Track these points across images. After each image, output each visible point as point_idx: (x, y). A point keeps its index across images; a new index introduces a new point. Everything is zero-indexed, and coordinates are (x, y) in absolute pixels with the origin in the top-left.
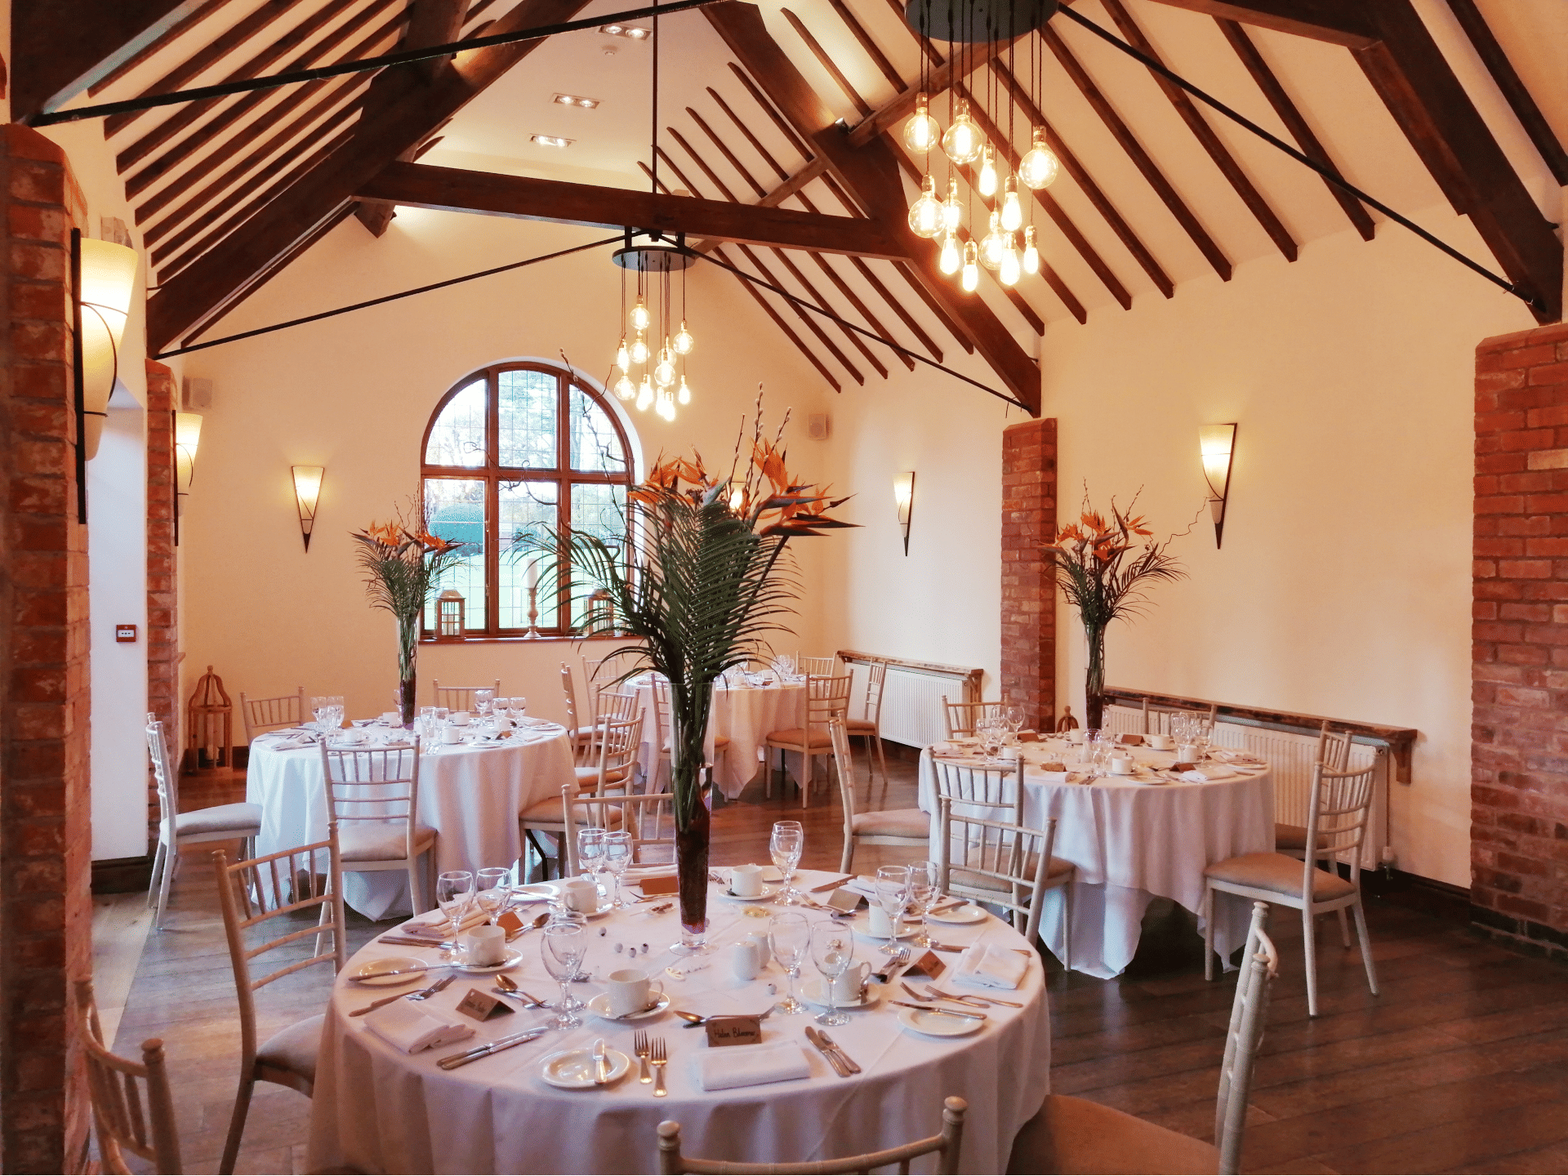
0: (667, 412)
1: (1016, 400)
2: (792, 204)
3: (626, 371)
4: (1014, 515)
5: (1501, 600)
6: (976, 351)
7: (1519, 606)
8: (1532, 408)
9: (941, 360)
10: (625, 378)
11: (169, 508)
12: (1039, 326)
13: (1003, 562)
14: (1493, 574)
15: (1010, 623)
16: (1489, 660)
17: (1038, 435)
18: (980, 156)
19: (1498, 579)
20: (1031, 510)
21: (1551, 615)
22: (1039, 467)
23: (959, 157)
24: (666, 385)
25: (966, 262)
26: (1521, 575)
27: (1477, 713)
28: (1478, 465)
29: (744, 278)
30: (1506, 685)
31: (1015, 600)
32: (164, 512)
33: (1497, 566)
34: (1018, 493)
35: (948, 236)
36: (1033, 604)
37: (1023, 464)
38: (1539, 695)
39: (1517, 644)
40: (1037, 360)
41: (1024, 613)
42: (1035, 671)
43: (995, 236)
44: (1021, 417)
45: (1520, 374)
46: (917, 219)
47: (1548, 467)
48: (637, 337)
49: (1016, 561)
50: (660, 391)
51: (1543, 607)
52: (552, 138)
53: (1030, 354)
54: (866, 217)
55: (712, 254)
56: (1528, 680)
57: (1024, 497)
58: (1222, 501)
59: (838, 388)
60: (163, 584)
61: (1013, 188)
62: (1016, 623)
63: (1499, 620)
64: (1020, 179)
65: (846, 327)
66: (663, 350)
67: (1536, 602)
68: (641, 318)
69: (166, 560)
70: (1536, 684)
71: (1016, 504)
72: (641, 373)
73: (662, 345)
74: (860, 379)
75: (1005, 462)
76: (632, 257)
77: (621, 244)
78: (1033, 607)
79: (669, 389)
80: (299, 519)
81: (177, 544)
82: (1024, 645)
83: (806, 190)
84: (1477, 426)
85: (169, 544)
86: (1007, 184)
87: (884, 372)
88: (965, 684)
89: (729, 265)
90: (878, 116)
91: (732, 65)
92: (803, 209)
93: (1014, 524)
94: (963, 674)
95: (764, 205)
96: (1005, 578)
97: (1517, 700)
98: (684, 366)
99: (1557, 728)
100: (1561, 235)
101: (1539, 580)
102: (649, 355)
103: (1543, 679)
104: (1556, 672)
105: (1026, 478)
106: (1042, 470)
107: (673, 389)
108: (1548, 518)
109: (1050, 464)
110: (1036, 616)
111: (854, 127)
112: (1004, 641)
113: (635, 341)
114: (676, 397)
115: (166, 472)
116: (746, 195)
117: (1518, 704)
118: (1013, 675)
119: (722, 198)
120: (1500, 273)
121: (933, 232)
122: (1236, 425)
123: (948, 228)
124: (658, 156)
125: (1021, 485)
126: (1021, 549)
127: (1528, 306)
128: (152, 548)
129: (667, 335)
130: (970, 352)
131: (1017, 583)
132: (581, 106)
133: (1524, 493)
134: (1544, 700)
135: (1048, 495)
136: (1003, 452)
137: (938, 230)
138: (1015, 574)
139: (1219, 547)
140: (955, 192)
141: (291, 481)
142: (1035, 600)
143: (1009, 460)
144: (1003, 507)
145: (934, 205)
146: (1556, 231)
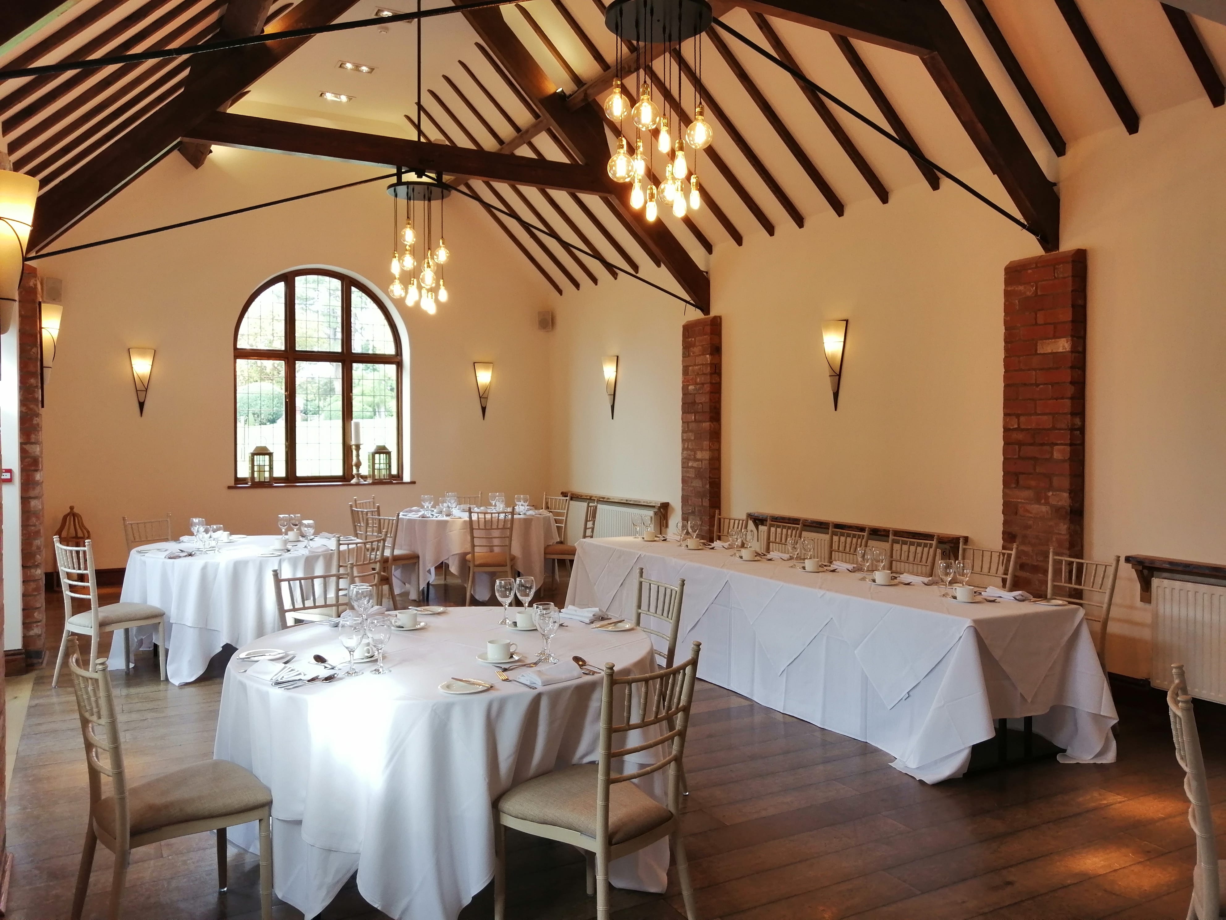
0: (429, 307)
1: (692, 302)
2: (524, 151)
3: (397, 276)
4: (691, 387)
5: (1020, 444)
6: (662, 265)
7: (1032, 447)
8: (1039, 310)
9: (637, 272)
10: (397, 281)
11: (37, 378)
12: (708, 247)
13: (683, 422)
14: (1016, 426)
15: (688, 467)
16: (1013, 486)
17: (708, 329)
18: (659, 124)
19: (1019, 429)
20: (703, 384)
21: (1052, 454)
22: (709, 352)
23: (643, 125)
24: (428, 287)
25: (648, 200)
26: (1033, 426)
27: (1005, 523)
28: (1006, 350)
29: (488, 207)
30: (1024, 503)
31: (691, 450)
32: (32, 381)
33: (1018, 420)
34: (693, 371)
35: (636, 181)
36: (704, 453)
37: (697, 350)
38: (1044, 509)
39: (1030, 474)
40: (707, 273)
41: (698, 460)
42: (706, 503)
43: (670, 181)
44: (695, 314)
45: (1032, 287)
46: (614, 168)
47: (1050, 351)
48: (407, 250)
49: (692, 422)
50: (424, 291)
51: (1047, 448)
52: (337, 94)
53: (702, 267)
54: (580, 163)
55: (463, 188)
56: (1038, 499)
57: (698, 374)
58: (837, 375)
59: (560, 292)
60: (33, 438)
61: (681, 148)
62: (692, 467)
63: (1020, 458)
64: (686, 141)
65: (566, 246)
66: (426, 260)
67: (1042, 444)
68: (409, 236)
69: (35, 419)
70: (1043, 501)
71: (692, 379)
72: (408, 278)
73: (425, 257)
74: (577, 285)
75: (684, 348)
76: (402, 190)
77: (394, 180)
78: (704, 455)
79: (431, 290)
80: (135, 390)
81: (43, 406)
82: (697, 483)
83: (536, 141)
84: (1006, 322)
85: (37, 406)
86: (677, 145)
87: (595, 280)
88: (656, 513)
89: (476, 197)
90: (588, 88)
91: (477, 44)
92: (533, 156)
93: (690, 394)
94: (654, 507)
95: (503, 152)
96: (685, 435)
97: (1031, 513)
98: (441, 272)
99: (1056, 531)
100: (1059, 189)
101: (1045, 429)
102: (415, 264)
103: (1047, 498)
104: (1055, 493)
105: (699, 360)
106: (711, 354)
107: (434, 290)
108: (1050, 386)
109: (716, 350)
110: (707, 462)
111: (571, 95)
112: (684, 481)
113: (405, 254)
114: (436, 296)
115: (34, 350)
116: (489, 144)
117: (1031, 515)
118: (691, 505)
119: (472, 146)
120: (1019, 216)
121: (625, 178)
122: (847, 321)
123: (636, 175)
124: (422, 112)
125: (695, 365)
126: (696, 413)
127: (1037, 239)
128: (24, 409)
129: (429, 249)
130: (659, 265)
131: (693, 438)
132: (360, 71)
133: (1035, 370)
134: (1047, 512)
135: (715, 373)
136: (683, 341)
137: (629, 176)
138: (691, 431)
139: (836, 410)
140: (641, 149)
141: (128, 360)
142: (706, 450)
143: (687, 347)
144: (683, 382)
145: (626, 159)
146: (1055, 188)
